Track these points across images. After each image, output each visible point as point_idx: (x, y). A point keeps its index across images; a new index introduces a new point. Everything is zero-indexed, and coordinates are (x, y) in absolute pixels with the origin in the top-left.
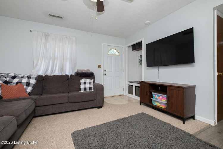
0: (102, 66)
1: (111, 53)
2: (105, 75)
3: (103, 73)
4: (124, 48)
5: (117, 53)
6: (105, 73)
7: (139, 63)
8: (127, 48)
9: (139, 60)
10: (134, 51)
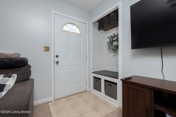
0: (52, 49)
1: (68, 30)
2: (57, 63)
3: (53, 59)
4: (88, 24)
5: (78, 31)
6: (57, 60)
7: (108, 47)
8: (91, 25)
9: (108, 42)
10: (101, 31)
